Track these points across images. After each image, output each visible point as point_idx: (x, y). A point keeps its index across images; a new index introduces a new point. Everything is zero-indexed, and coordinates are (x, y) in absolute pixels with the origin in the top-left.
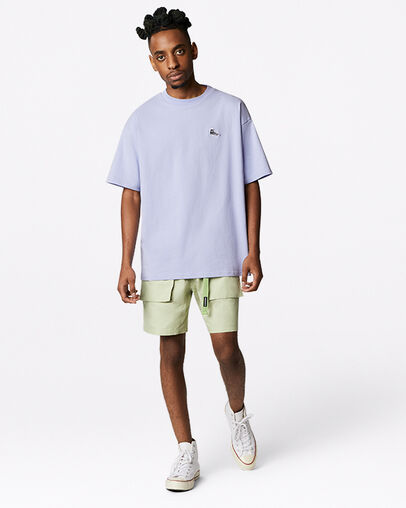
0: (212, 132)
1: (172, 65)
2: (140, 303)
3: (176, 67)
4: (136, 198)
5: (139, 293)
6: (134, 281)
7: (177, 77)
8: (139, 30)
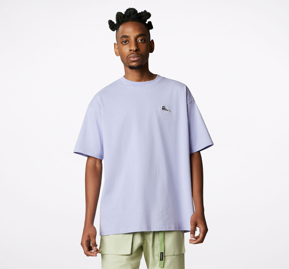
0: (164, 108)
1: (133, 48)
2: (99, 255)
3: (136, 50)
4: (98, 165)
5: (98, 247)
6: (95, 237)
7: (136, 59)
8: (111, 22)
